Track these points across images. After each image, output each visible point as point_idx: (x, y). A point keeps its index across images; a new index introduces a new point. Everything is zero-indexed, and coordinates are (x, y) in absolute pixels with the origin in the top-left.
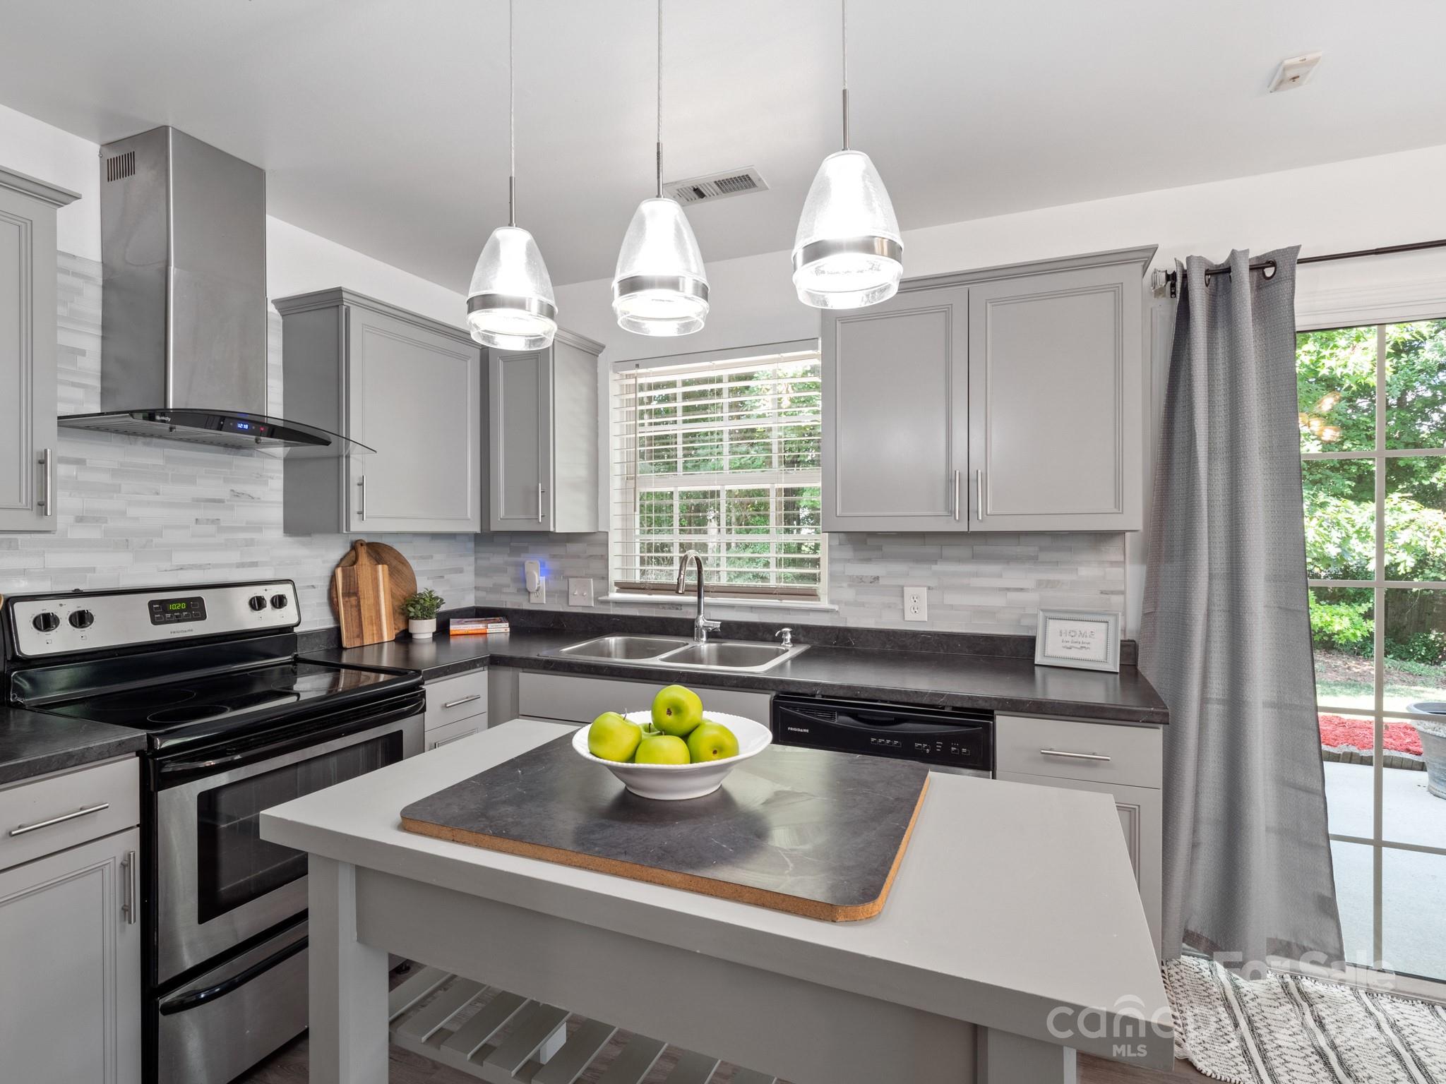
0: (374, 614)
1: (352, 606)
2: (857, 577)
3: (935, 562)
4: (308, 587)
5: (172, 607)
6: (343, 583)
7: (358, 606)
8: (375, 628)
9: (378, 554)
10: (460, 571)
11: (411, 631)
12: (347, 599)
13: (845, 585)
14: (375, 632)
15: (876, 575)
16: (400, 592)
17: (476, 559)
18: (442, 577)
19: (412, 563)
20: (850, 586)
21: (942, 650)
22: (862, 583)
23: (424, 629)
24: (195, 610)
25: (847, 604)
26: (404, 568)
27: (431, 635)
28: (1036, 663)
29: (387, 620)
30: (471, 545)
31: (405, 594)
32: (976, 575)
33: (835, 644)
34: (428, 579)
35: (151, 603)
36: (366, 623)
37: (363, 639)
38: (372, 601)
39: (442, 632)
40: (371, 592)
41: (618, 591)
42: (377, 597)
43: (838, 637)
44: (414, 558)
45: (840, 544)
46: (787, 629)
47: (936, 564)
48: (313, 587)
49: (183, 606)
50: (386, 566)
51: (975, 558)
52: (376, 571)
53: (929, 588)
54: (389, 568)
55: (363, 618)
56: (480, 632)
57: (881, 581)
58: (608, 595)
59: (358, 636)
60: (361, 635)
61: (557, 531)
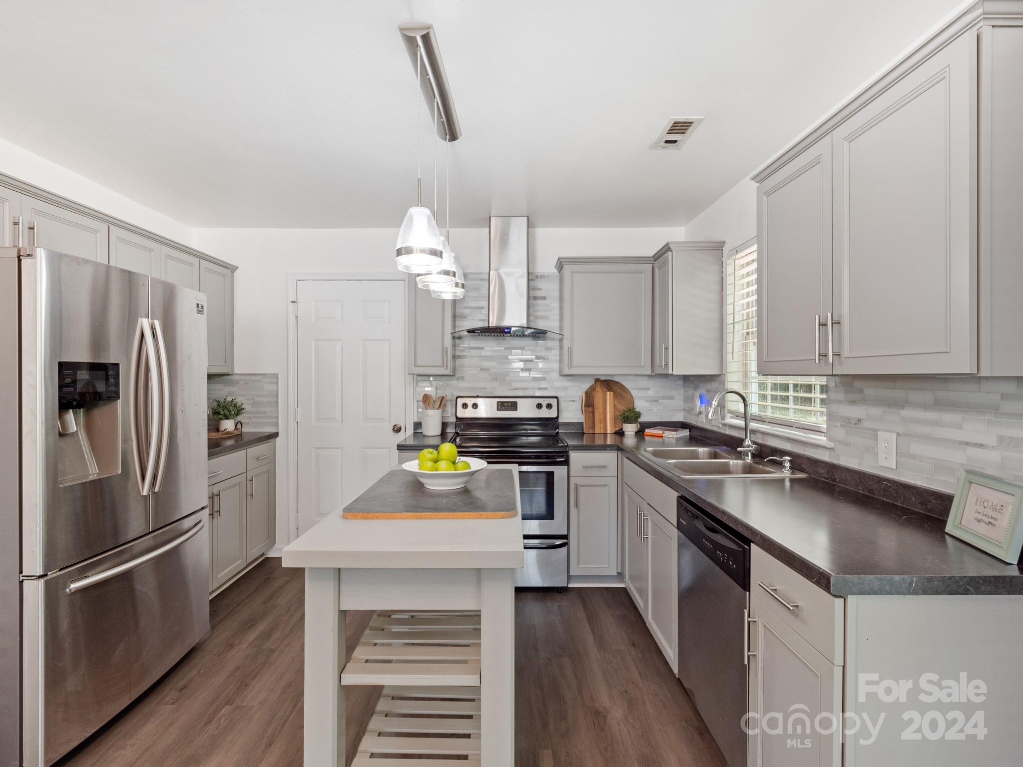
0: (602, 417)
1: (589, 412)
2: (846, 418)
3: (902, 407)
4: (572, 401)
5: (506, 404)
6: (585, 400)
7: (593, 412)
8: (602, 425)
9: (609, 386)
10: (672, 398)
11: (624, 430)
12: (587, 408)
13: (838, 424)
14: (602, 427)
15: (859, 417)
16: (622, 408)
17: (684, 391)
18: (657, 401)
19: (634, 393)
20: (842, 426)
21: (899, 501)
22: (849, 424)
23: (630, 429)
24: (514, 406)
25: (840, 442)
26: (626, 394)
27: (634, 433)
28: (946, 531)
29: (610, 422)
30: (681, 382)
31: (625, 409)
32: (936, 423)
33: (827, 479)
34: (646, 401)
35: (498, 402)
36: (597, 422)
37: (594, 430)
38: (601, 411)
39: (640, 433)
40: (601, 406)
41: (731, 418)
42: (605, 409)
43: (828, 471)
44: (636, 389)
45: (836, 386)
46: (788, 458)
47: (904, 409)
48: (574, 401)
49: (510, 404)
50: (612, 393)
51: (938, 405)
52: (605, 395)
53: (898, 434)
54: (614, 393)
55: (595, 419)
56: (659, 435)
57: (865, 424)
58: (725, 419)
59: (592, 428)
60: (593, 427)
61: (675, 373)
